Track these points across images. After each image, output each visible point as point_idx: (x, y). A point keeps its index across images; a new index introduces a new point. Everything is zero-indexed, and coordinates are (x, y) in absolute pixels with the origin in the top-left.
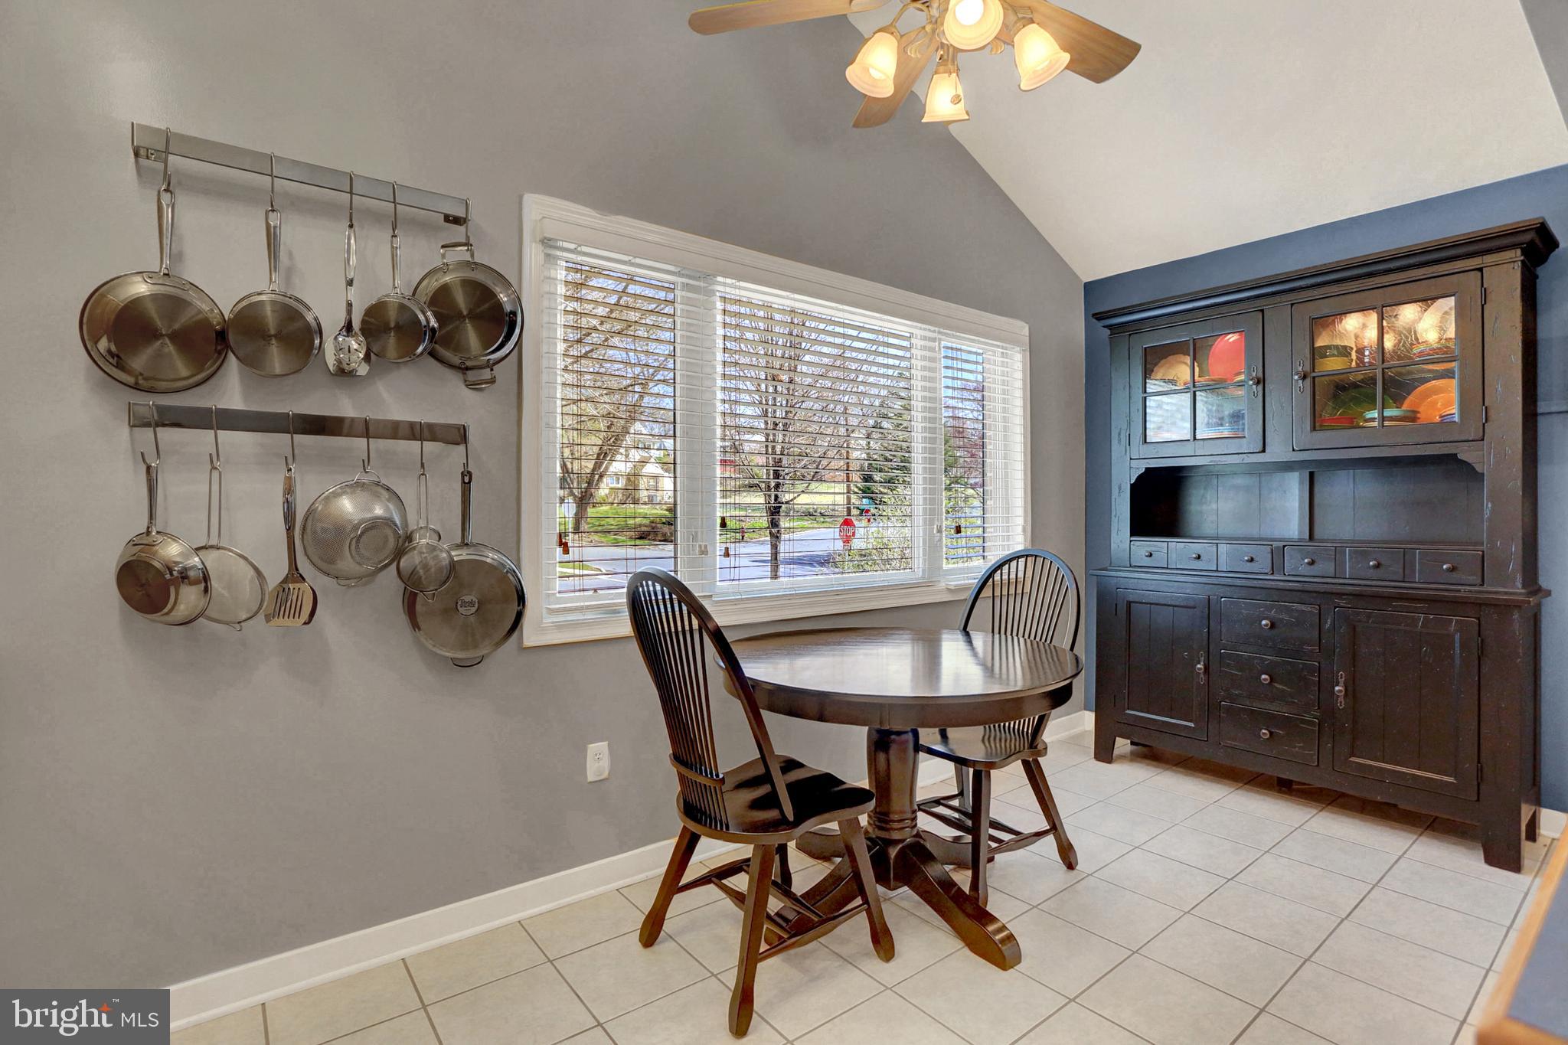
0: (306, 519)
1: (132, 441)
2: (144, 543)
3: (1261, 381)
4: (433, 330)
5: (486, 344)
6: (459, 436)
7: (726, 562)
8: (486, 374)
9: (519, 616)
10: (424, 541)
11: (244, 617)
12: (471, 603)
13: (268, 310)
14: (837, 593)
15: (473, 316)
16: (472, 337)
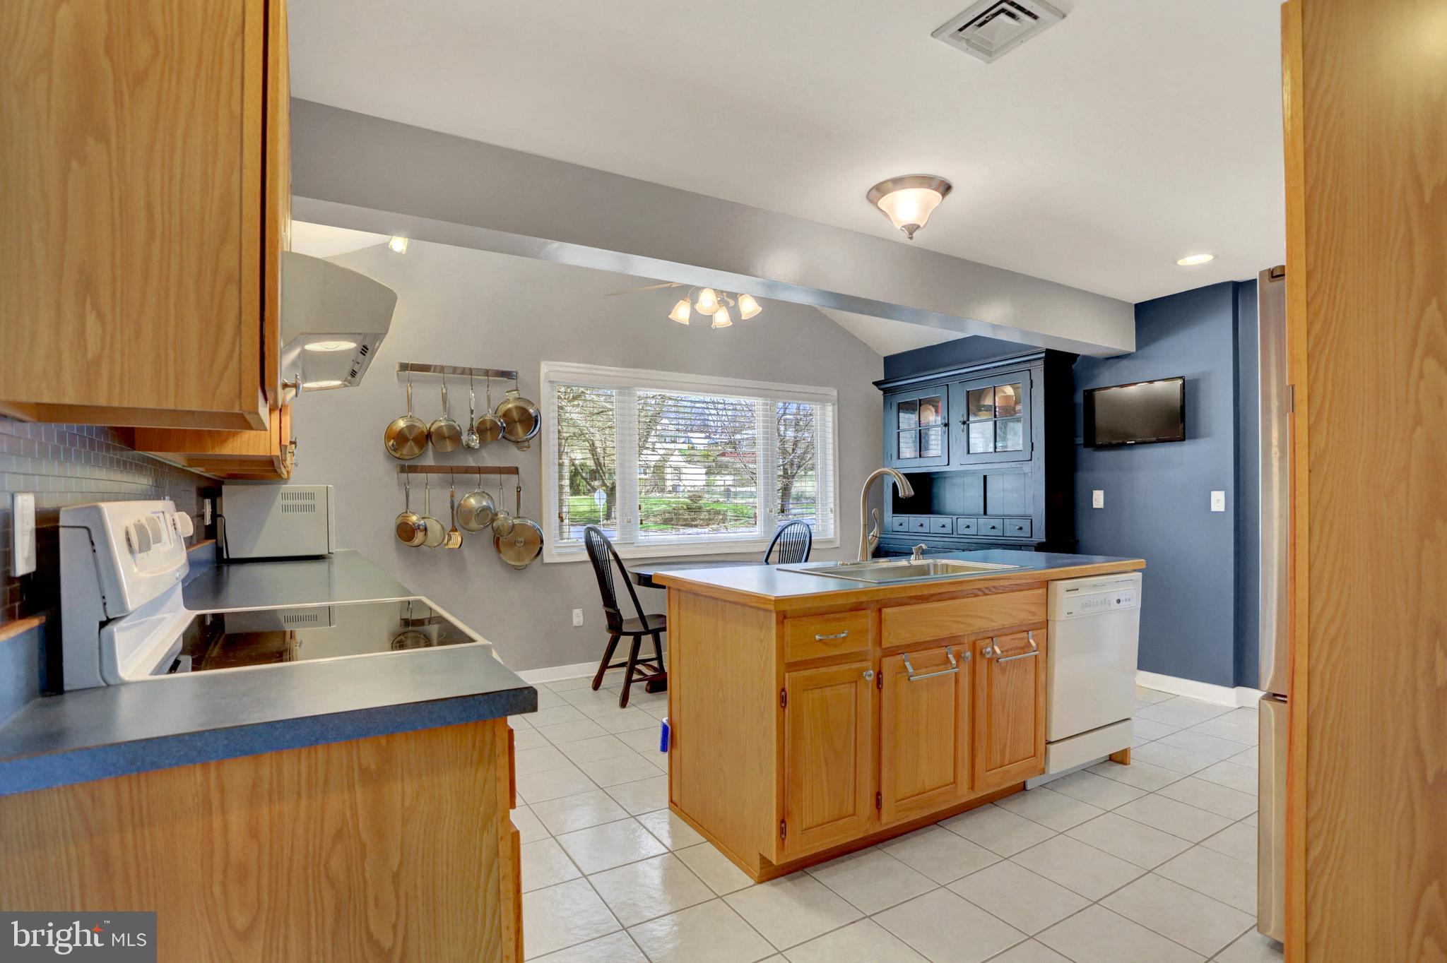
0: (458, 508)
1: (398, 478)
2: (405, 515)
3: (947, 425)
4: (504, 428)
5: (526, 432)
6: (515, 471)
7: (641, 526)
8: (526, 444)
9: (541, 549)
10: (502, 516)
11: (436, 545)
12: (521, 542)
13: (445, 428)
14: (708, 544)
15: (520, 421)
16: (520, 429)
